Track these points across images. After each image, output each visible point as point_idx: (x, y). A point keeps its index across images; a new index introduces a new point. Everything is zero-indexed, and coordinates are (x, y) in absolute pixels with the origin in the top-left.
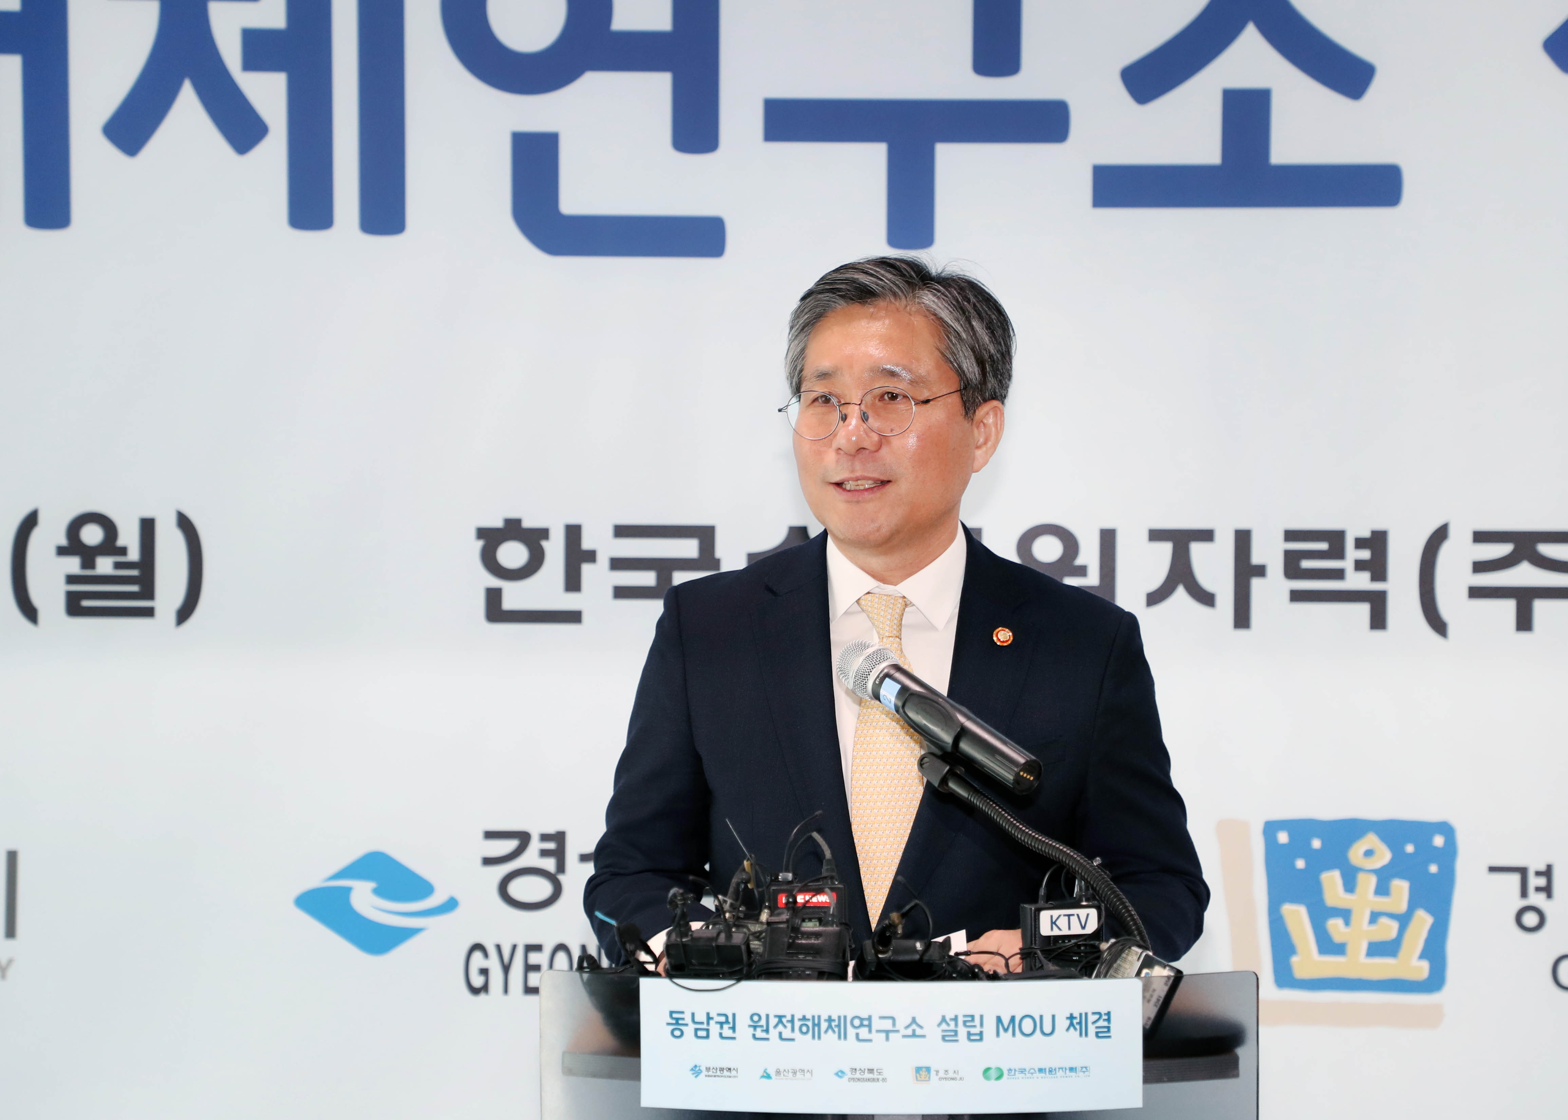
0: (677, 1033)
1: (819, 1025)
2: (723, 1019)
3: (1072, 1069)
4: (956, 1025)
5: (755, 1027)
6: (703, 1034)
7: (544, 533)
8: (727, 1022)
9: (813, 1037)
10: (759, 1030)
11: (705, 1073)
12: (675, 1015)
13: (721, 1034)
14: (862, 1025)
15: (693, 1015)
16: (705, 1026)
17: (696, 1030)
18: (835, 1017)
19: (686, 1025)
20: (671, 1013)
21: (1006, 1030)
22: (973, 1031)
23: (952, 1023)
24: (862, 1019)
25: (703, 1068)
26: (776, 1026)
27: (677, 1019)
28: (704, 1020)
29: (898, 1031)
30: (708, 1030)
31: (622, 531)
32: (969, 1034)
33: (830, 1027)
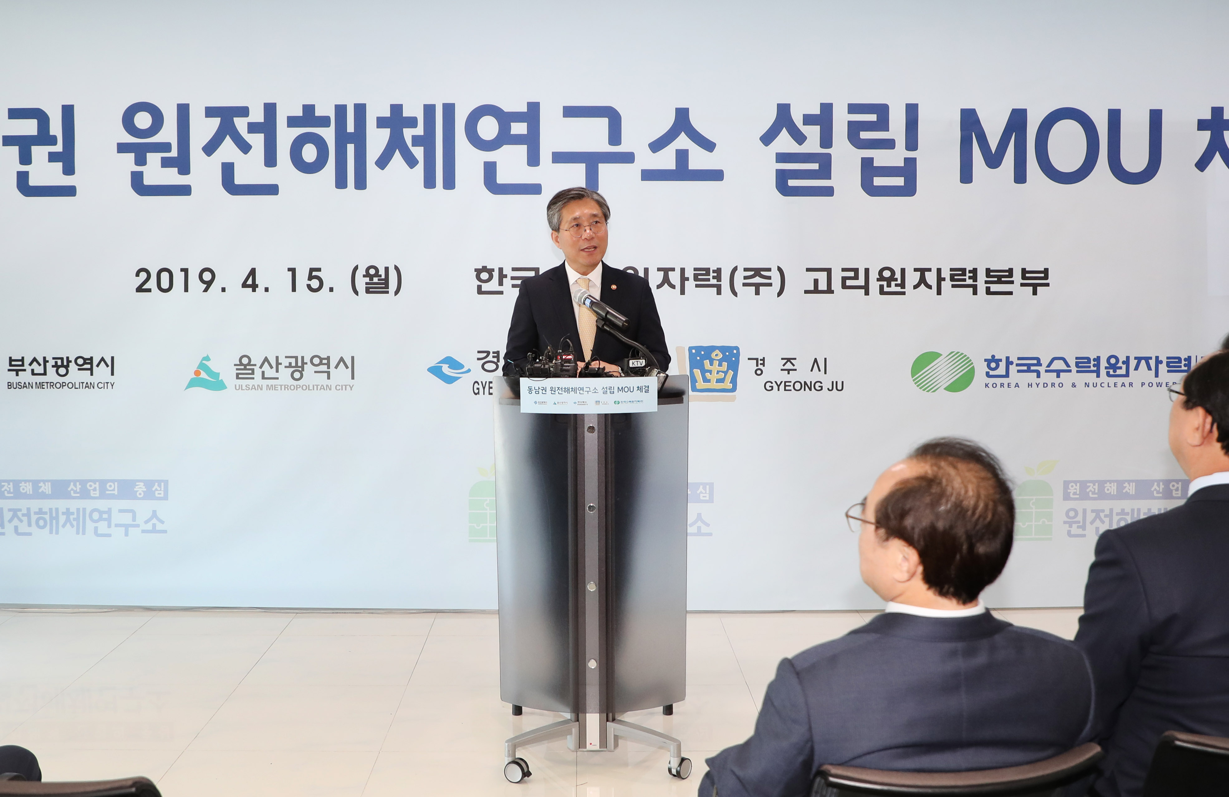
0: (530, 392)
1: (569, 390)
2: (543, 388)
3: (638, 401)
4: (607, 389)
5: (552, 391)
6: (538, 392)
7: (493, 270)
8: (544, 389)
9: (568, 393)
10: (553, 391)
11: (538, 403)
12: (530, 388)
13: (542, 393)
14: (581, 390)
15: (535, 388)
16: (538, 390)
17: (536, 392)
18: (573, 387)
19: (533, 390)
20: (529, 387)
21: (620, 391)
22: (611, 391)
23: (606, 389)
24: (581, 388)
25: (537, 402)
26: (557, 390)
27: (530, 389)
28: (538, 389)
29: (591, 391)
30: (539, 392)
31: (514, 269)
32: (610, 392)
33: (572, 390)
